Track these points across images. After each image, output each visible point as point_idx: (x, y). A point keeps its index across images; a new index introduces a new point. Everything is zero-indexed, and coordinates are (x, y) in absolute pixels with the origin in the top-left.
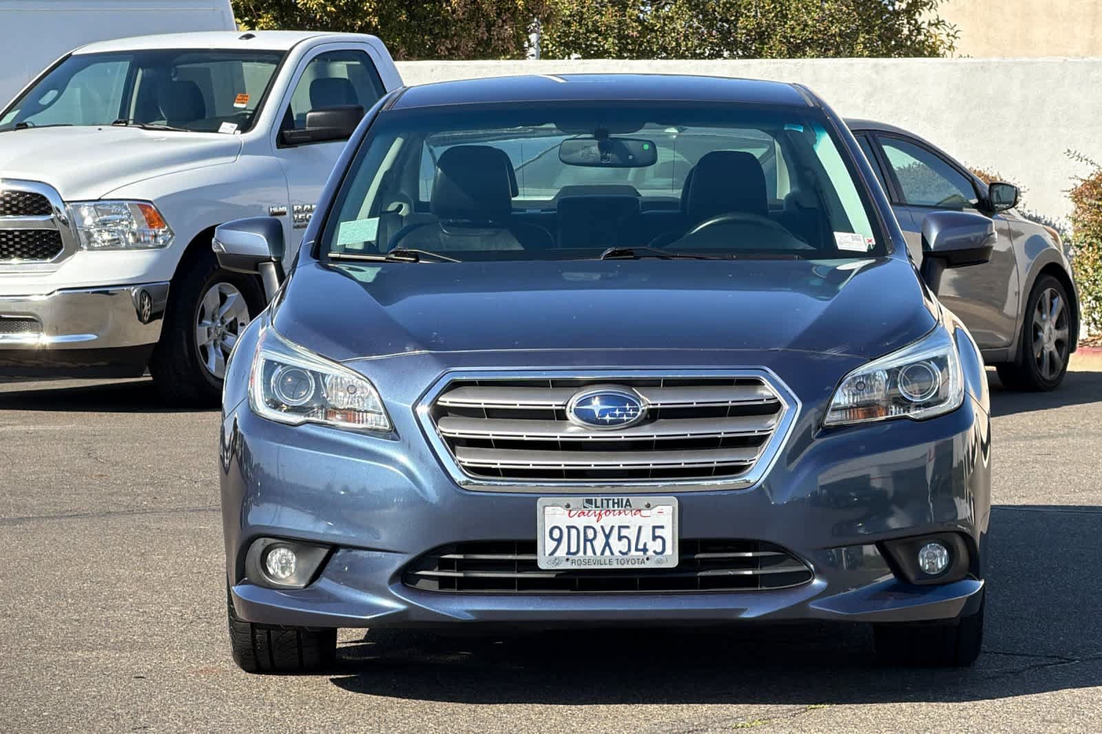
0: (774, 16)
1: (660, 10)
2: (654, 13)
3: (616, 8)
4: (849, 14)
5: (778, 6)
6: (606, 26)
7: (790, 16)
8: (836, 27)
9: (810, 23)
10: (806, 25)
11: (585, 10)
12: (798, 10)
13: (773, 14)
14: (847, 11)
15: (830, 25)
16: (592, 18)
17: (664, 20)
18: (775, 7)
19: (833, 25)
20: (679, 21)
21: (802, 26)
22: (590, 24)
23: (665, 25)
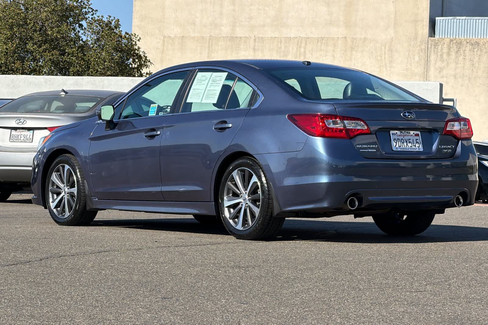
0: (84, 67)
1: (38, 63)
2: (36, 64)
3: (20, 61)
4: (114, 67)
5: (86, 63)
6: (16, 68)
7: (91, 67)
8: (109, 72)
9: (99, 70)
10: (98, 71)
11: (8, 62)
12: (94, 65)
13: (84, 66)
14: (114, 66)
15: (107, 71)
16: (11, 65)
17: (40, 67)
18: (85, 63)
19: (108, 71)
20: (46, 67)
21: (96, 71)
22: (10, 67)
23: (40, 69)
